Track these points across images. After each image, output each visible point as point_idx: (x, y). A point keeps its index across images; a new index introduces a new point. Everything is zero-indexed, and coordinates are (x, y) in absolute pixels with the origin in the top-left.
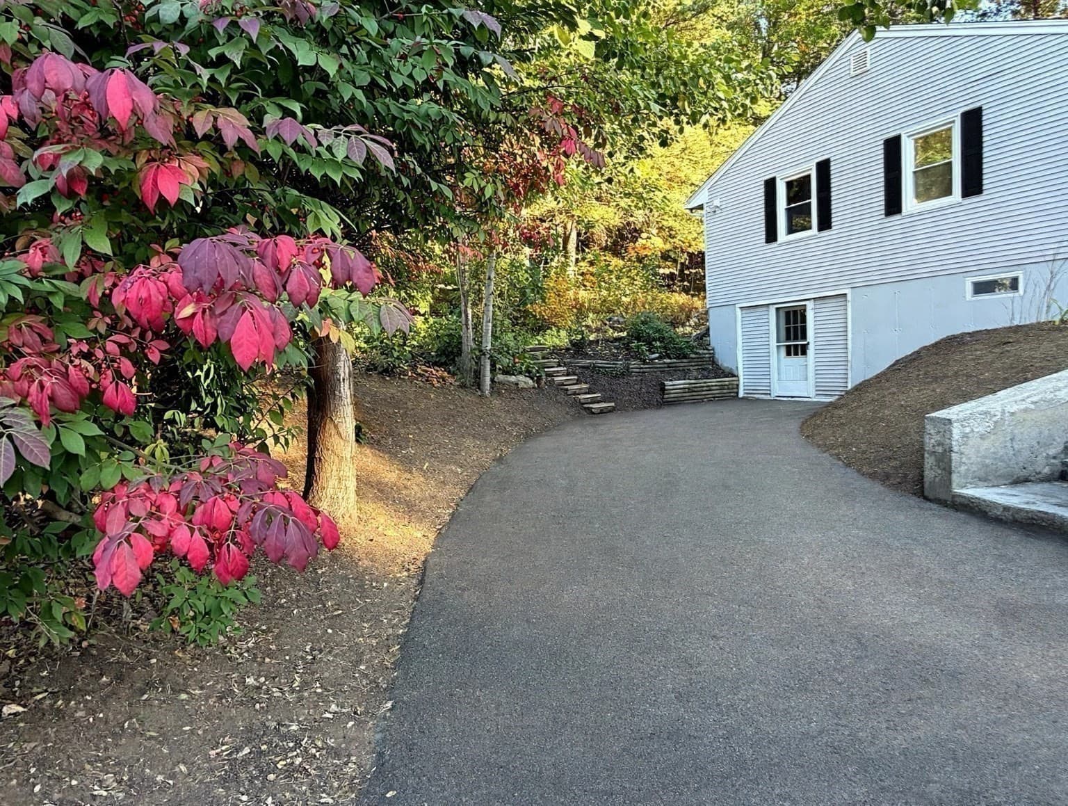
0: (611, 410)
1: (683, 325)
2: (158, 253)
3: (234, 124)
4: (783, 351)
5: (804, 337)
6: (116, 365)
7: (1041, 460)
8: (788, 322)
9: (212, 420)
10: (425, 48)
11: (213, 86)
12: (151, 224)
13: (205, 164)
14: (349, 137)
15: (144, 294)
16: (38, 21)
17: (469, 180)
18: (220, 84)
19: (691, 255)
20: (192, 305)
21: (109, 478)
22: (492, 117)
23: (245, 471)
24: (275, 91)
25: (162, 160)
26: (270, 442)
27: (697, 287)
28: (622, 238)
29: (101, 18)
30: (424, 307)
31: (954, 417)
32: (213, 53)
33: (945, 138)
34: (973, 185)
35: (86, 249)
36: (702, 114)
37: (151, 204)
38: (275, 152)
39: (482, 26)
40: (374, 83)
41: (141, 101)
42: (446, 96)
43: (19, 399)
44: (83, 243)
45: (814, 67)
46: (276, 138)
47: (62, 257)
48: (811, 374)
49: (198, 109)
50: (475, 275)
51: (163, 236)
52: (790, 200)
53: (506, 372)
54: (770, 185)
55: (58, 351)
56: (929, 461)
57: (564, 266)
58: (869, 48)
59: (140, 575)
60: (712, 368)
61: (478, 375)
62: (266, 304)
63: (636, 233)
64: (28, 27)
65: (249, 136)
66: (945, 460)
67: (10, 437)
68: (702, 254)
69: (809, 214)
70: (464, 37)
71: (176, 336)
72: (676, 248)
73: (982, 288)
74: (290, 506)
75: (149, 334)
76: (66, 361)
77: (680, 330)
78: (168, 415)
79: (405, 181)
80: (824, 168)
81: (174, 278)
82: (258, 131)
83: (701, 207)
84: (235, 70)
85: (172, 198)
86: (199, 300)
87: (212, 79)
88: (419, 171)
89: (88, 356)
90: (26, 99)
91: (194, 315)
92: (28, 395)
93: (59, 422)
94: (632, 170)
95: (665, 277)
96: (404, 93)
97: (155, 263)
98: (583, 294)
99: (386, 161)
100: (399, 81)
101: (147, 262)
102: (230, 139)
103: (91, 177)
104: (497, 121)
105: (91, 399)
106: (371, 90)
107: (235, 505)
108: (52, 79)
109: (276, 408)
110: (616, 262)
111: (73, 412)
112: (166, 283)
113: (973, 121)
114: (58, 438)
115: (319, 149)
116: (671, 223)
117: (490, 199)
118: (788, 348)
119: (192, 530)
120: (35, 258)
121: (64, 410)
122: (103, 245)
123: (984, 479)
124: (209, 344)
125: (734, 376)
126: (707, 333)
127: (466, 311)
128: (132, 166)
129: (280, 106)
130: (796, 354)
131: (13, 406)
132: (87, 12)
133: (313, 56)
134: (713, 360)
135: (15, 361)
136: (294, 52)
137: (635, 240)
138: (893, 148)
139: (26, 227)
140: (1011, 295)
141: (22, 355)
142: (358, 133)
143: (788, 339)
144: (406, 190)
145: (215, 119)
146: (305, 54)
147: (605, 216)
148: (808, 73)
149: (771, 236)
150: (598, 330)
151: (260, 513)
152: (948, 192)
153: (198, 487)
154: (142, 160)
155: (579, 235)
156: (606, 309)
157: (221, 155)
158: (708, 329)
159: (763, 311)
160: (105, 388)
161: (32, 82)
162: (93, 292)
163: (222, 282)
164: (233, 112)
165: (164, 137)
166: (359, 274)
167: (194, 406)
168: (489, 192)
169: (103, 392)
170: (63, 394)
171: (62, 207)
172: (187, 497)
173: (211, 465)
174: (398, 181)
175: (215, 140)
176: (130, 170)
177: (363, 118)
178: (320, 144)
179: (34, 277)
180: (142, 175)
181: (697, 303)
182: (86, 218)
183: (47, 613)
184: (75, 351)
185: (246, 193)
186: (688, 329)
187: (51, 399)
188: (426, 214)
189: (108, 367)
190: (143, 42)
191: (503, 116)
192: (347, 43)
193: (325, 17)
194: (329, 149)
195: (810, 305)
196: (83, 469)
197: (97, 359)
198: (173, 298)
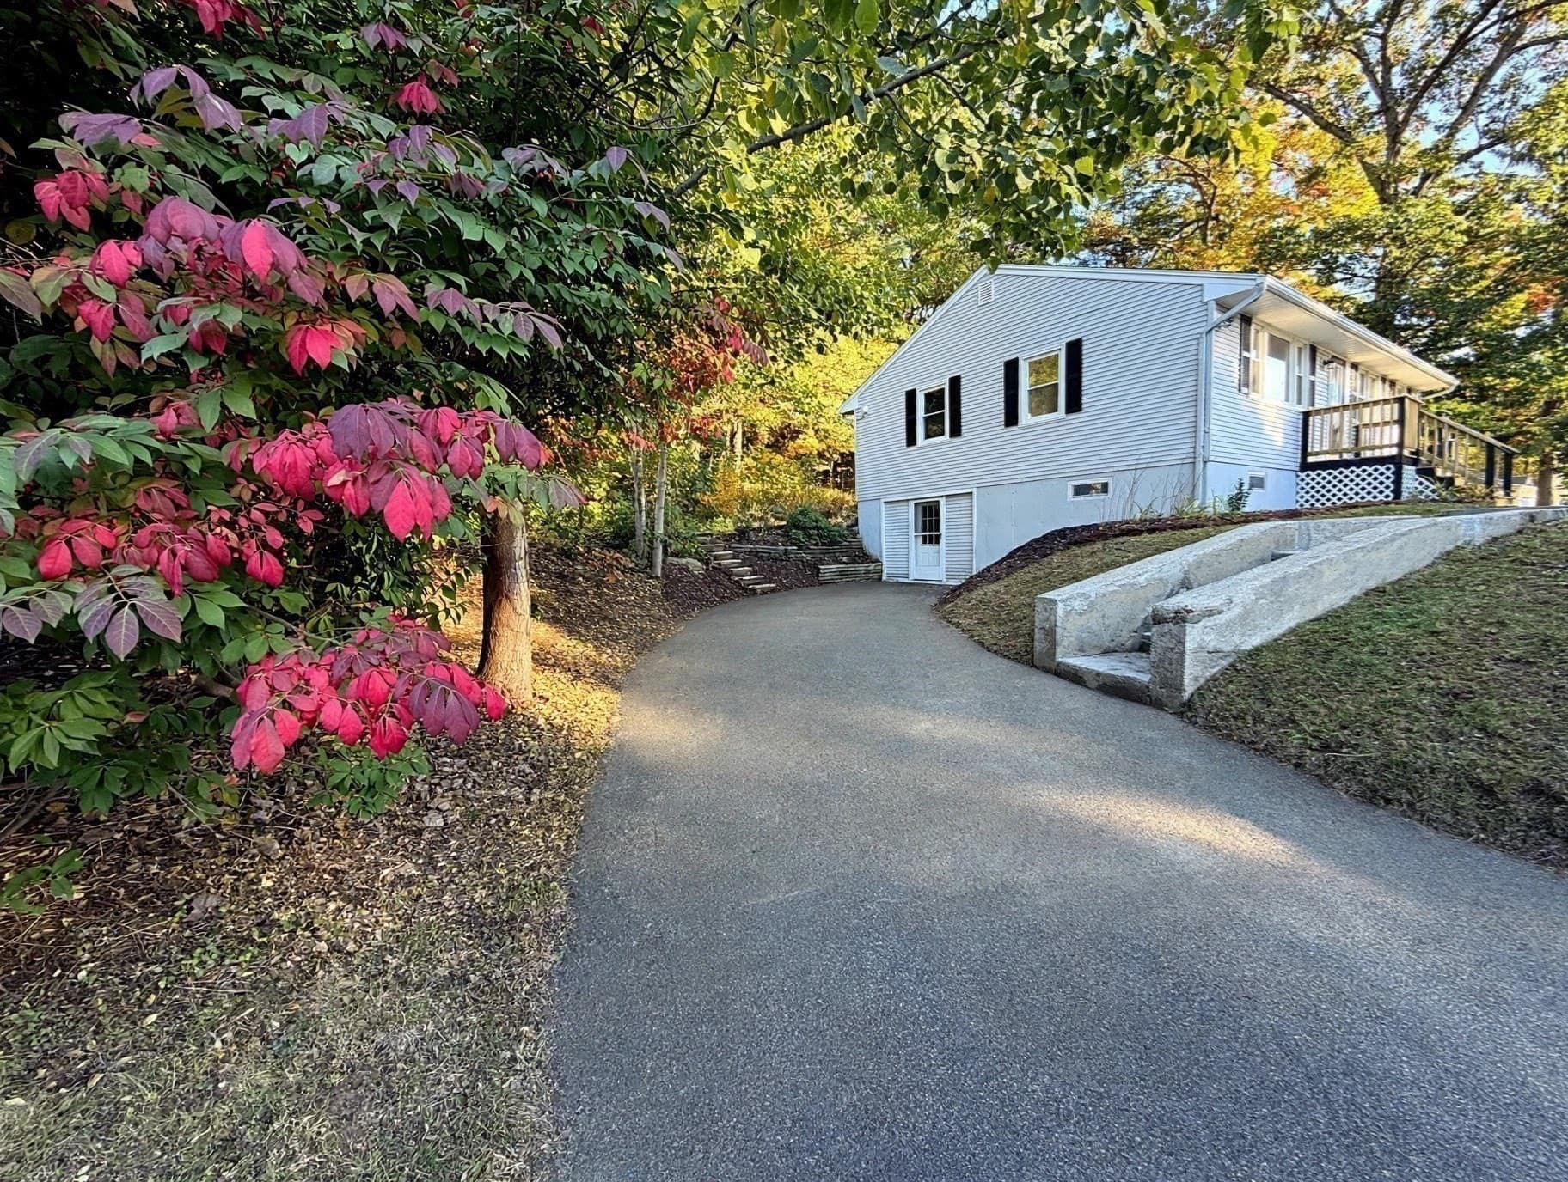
0: (773, 590)
1: (836, 517)
2: (311, 421)
3: (392, 292)
4: (920, 540)
5: (938, 529)
6: (261, 534)
7: (1125, 634)
8: (924, 516)
9: (379, 593)
10: (595, 234)
11: (368, 249)
12: (306, 392)
13: (360, 330)
14: (515, 314)
15: (288, 460)
16: (172, 169)
17: (640, 370)
18: (376, 248)
19: (842, 455)
20: (343, 472)
21: (255, 649)
22: (662, 312)
23: (405, 643)
24: (438, 263)
25: (314, 322)
26: (442, 616)
27: (848, 484)
28: (782, 437)
29: (249, 174)
30: (600, 492)
31: (1058, 598)
32: (368, 215)
33: (1053, 362)
34: (1074, 405)
35: (225, 412)
36: (852, 325)
37: (299, 366)
38: (438, 323)
39: (651, 217)
40: (544, 268)
41: (282, 254)
42: (617, 287)
43: (148, 567)
44: (223, 406)
45: (948, 296)
46: (437, 308)
47: (199, 420)
48: (943, 561)
49: (351, 272)
50: (648, 465)
51: (317, 405)
52: (927, 411)
53: (676, 555)
54: (911, 396)
55: (197, 518)
56: (1038, 635)
57: (731, 459)
58: (993, 282)
59: (283, 752)
60: (861, 555)
61: (650, 557)
62: (424, 474)
63: (796, 434)
64: (161, 175)
65: (409, 306)
66: (1050, 633)
67: (133, 607)
68: (852, 454)
69: (943, 423)
70: (634, 229)
71: (328, 506)
72: (829, 447)
73: (1080, 490)
74: (452, 679)
75: (301, 504)
76: (205, 527)
77: (833, 521)
78: (330, 587)
79: (578, 367)
80: (955, 382)
81: (324, 445)
82: (420, 301)
83: (851, 413)
84: (392, 237)
85: (323, 362)
86: (352, 467)
87: (366, 242)
88: (591, 358)
89: (231, 525)
90: (150, 246)
91: (344, 483)
92: (158, 563)
93: (195, 592)
94: (792, 374)
95: (819, 473)
96: (576, 279)
97: (307, 429)
98: (747, 486)
99: (555, 343)
100: (570, 268)
101: (298, 428)
102: (387, 305)
103: (230, 336)
104: (667, 316)
105: (232, 569)
106: (542, 274)
107: (392, 679)
108: (178, 224)
109: (448, 584)
110: (778, 459)
111: (210, 582)
112: (315, 449)
113: (1075, 350)
114: (193, 609)
115: (485, 324)
116: (826, 426)
117: (659, 389)
118: (924, 537)
119: (344, 705)
120: (170, 419)
121: (202, 580)
122: (246, 409)
123: (1082, 650)
124: (362, 512)
125: (877, 561)
126: (856, 524)
127: (639, 500)
128: (280, 327)
129: (444, 278)
130: (931, 542)
131: (138, 575)
132: (232, 166)
133: (479, 229)
134: (861, 548)
135: (143, 527)
136: (460, 225)
137: (793, 438)
138: (1011, 368)
139: (160, 388)
140: (1103, 496)
141: (150, 521)
142: (526, 310)
143: (924, 530)
144: (580, 375)
145: (371, 284)
146: (471, 229)
147: (767, 418)
148: (942, 301)
149: (911, 440)
150: (761, 519)
151: (419, 687)
152: (1055, 409)
153: (353, 661)
154: (289, 322)
155: (744, 433)
156: (769, 500)
157: (382, 324)
158: (857, 519)
159: (903, 506)
160: (248, 557)
161: (156, 225)
162: (235, 457)
163: (376, 450)
164: (392, 278)
165: (313, 297)
166: (525, 450)
167: (358, 579)
168: (657, 383)
169: (245, 563)
170: (199, 563)
171: (195, 365)
172: (340, 670)
173: (368, 638)
174: (570, 366)
175: (371, 306)
176: (278, 333)
177: (533, 300)
178: (485, 319)
179: (169, 439)
180: (289, 336)
181: (848, 496)
182: (228, 378)
183: (192, 790)
184: (214, 518)
185: (410, 366)
186: (840, 520)
187: (184, 568)
188: (598, 402)
189: (252, 536)
190: (288, 196)
191: (672, 311)
192: (516, 224)
193: (492, 193)
194: (495, 324)
195: (943, 502)
196: (226, 641)
197: (241, 527)
198: (322, 465)
